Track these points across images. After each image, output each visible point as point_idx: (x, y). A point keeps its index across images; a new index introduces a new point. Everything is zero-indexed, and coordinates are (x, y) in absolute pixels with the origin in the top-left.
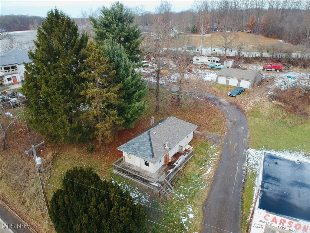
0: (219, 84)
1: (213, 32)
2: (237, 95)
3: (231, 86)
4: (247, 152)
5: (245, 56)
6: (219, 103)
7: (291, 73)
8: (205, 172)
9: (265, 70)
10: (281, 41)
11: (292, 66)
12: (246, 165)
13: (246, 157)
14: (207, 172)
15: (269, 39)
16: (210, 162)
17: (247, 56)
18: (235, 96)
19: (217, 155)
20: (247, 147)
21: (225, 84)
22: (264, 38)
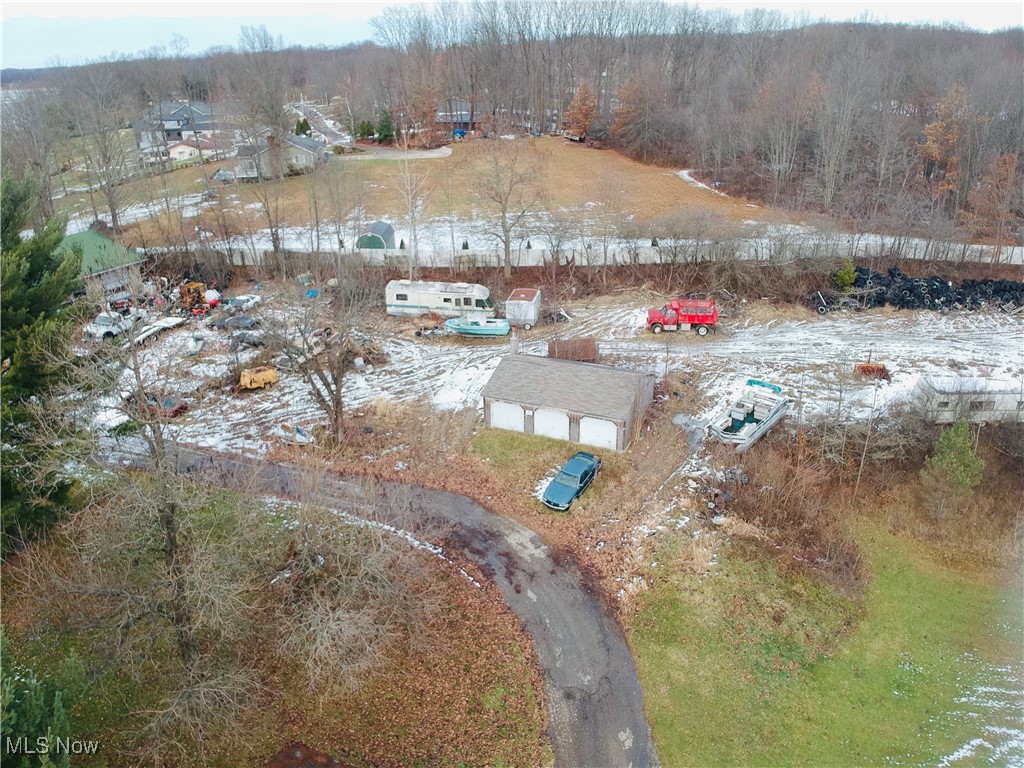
0: (497, 429)
1: (457, 138)
2: (575, 501)
3: (542, 437)
5: (577, 263)
6: (504, 559)
7: (747, 334)
9: (657, 330)
10: (684, 174)
11: (744, 301)
15: (646, 167)
17: (585, 263)
18: (567, 509)
21: (521, 429)
22: (629, 163)
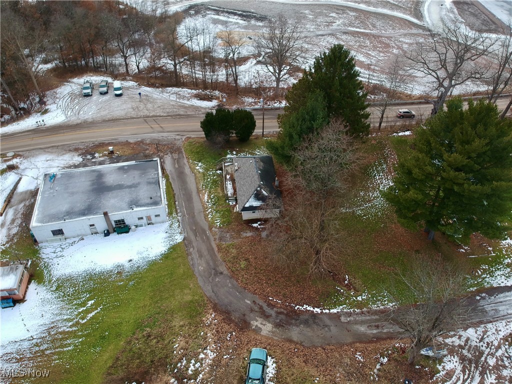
4: (184, 234)
8: (208, 195)
12: (179, 218)
13: (182, 227)
14: (206, 196)
16: (210, 206)
19: (209, 216)
20: (185, 241)
